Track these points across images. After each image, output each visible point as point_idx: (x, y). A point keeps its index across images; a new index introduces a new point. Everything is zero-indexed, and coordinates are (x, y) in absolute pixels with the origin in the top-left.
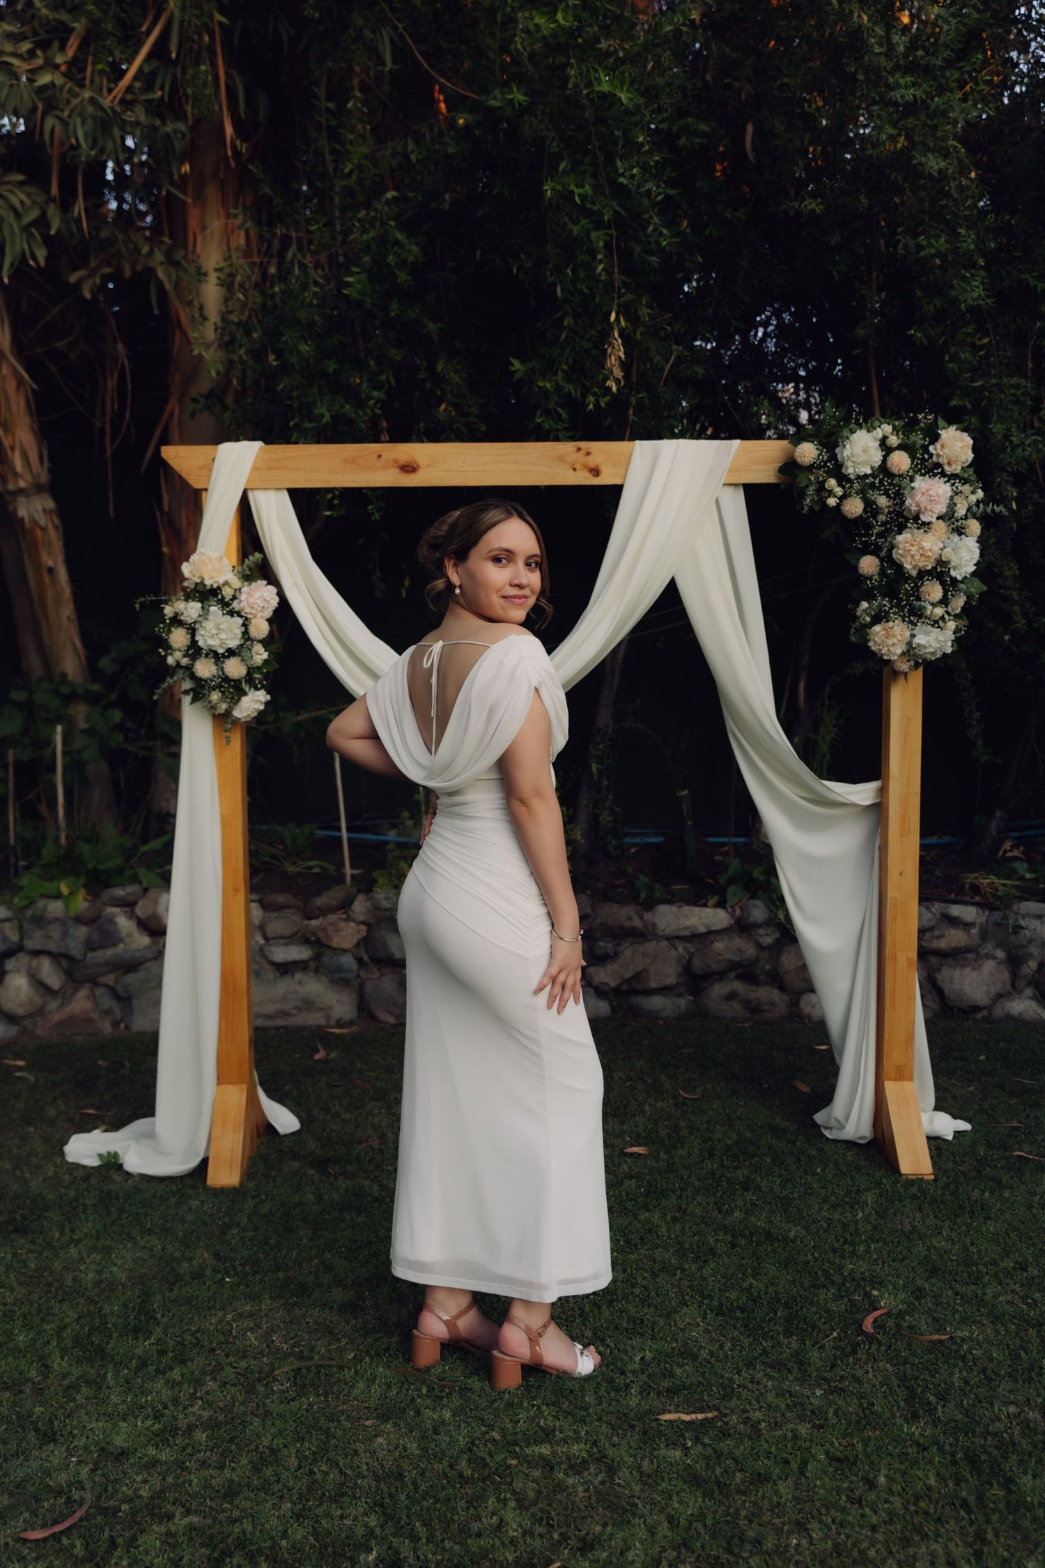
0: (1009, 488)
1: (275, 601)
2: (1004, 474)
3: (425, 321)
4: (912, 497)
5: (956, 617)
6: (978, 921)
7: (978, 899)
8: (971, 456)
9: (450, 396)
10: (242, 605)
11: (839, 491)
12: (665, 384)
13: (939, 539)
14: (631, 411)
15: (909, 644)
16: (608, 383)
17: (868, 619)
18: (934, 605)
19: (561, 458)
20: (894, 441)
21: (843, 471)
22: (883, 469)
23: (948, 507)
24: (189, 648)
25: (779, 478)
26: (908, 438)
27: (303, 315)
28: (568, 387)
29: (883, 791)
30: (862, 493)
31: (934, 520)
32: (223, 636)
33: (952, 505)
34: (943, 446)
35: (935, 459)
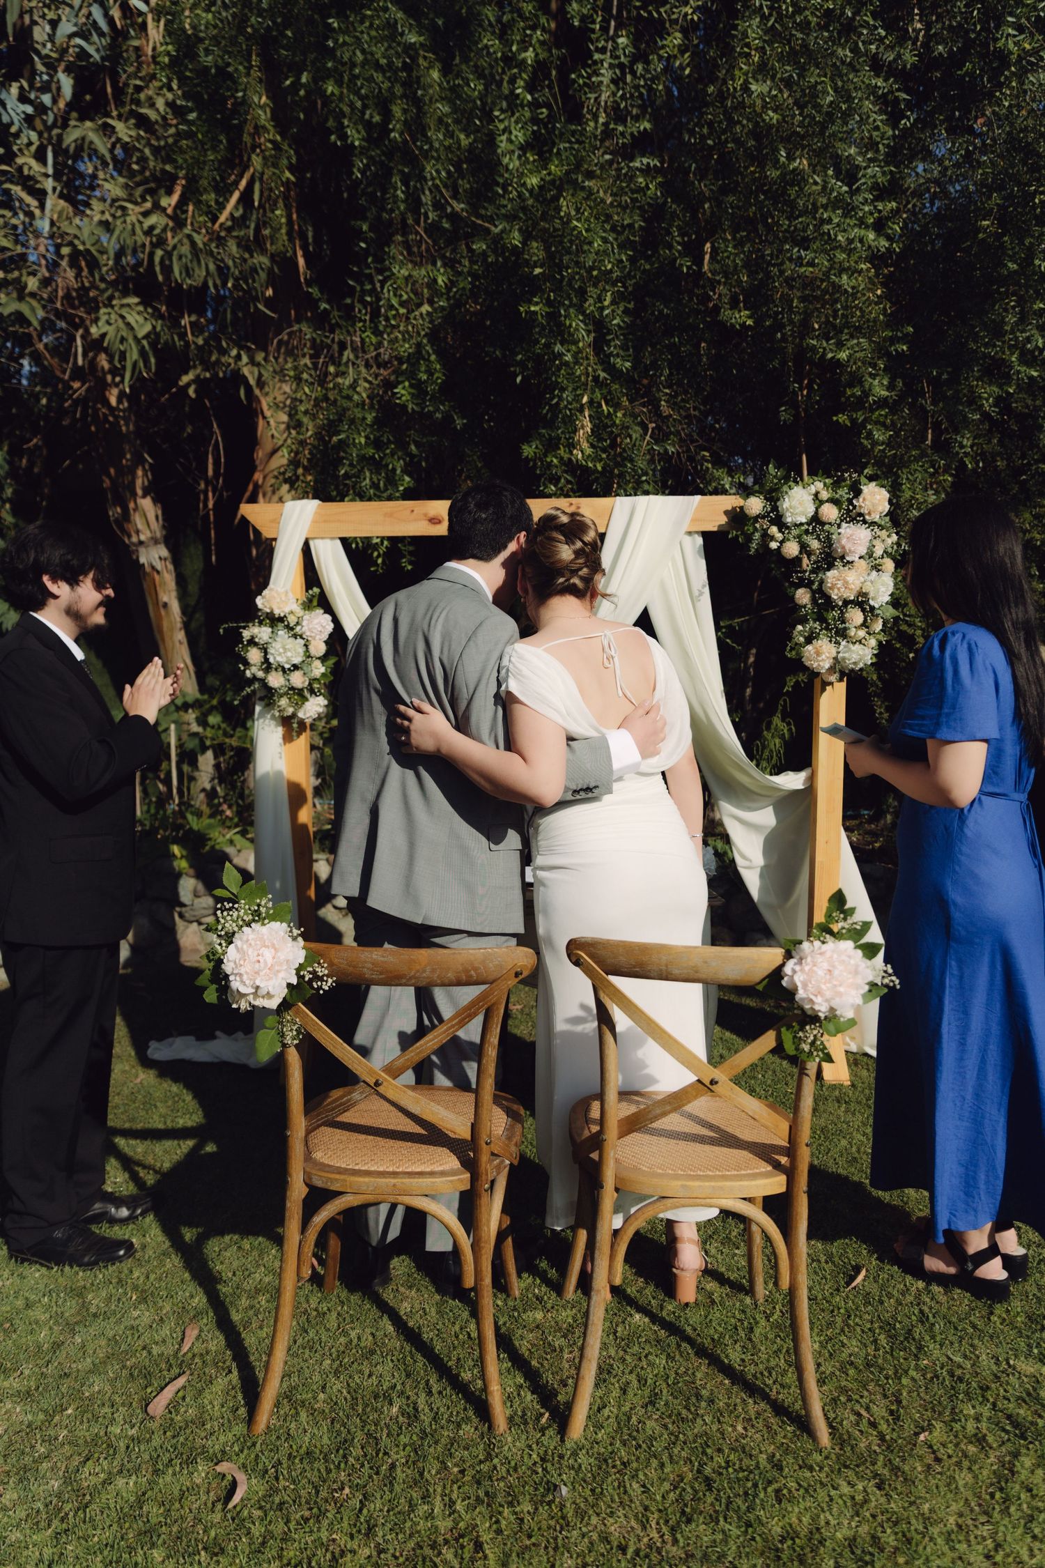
1: (331, 627)
4: (839, 541)
5: (875, 637)
8: (887, 507)
10: (304, 630)
11: (779, 536)
13: (861, 574)
15: (835, 659)
17: (802, 639)
18: (856, 627)
20: (825, 495)
21: (783, 520)
22: (816, 519)
23: (868, 549)
24: (263, 663)
26: (836, 493)
29: (811, 780)
30: (799, 538)
32: (289, 654)
33: (872, 547)
34: (864, 499)
35: (858, 509)
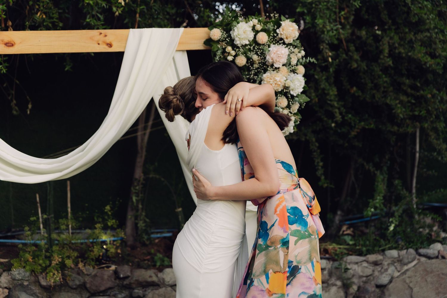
0: (327, 51)
2: (325, 45)
4: (269, 55)
5: (295, 114)
6: (327, 267)
7: (327, 256)
8: (297, 34)
9: (42, 8)
11: (233, 53)
13: (284, 75)
14: (138, 15)
16: (120, 1)
18: (283, 109)
19: (91, 38)
20: (259, 27)
21: (235, 42)
22: (255, 41)
23: (287, 60)
25: (205, 47)
26: (266, 26)
28: (103, 4)
30: (245, 53)
31: (281, 66)
33: (289, 59)
34: (283, 30)
35: (279, 36)
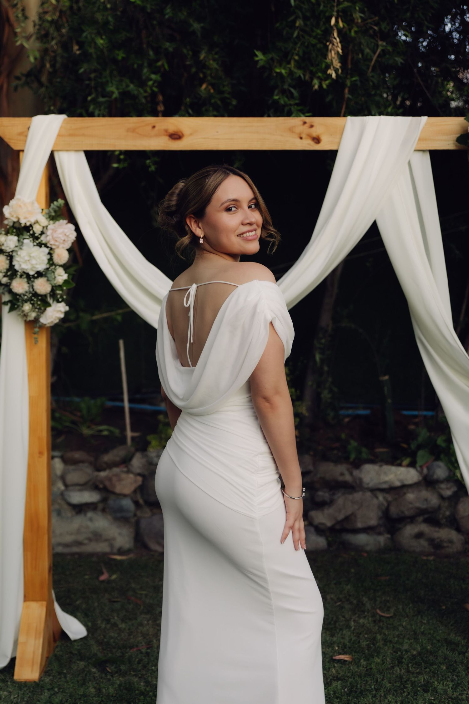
1: (73, 236)
3: (191, 21)
9: (209, 78)
10: (48, 238)
12: (373, 70)
14: (346, 91)
16: (329, 72)
19: (291, 130)
24: (8, 270)
25: (456, 146)
27: (99, 17)
28: (299, 73)
32: (34, 262)
